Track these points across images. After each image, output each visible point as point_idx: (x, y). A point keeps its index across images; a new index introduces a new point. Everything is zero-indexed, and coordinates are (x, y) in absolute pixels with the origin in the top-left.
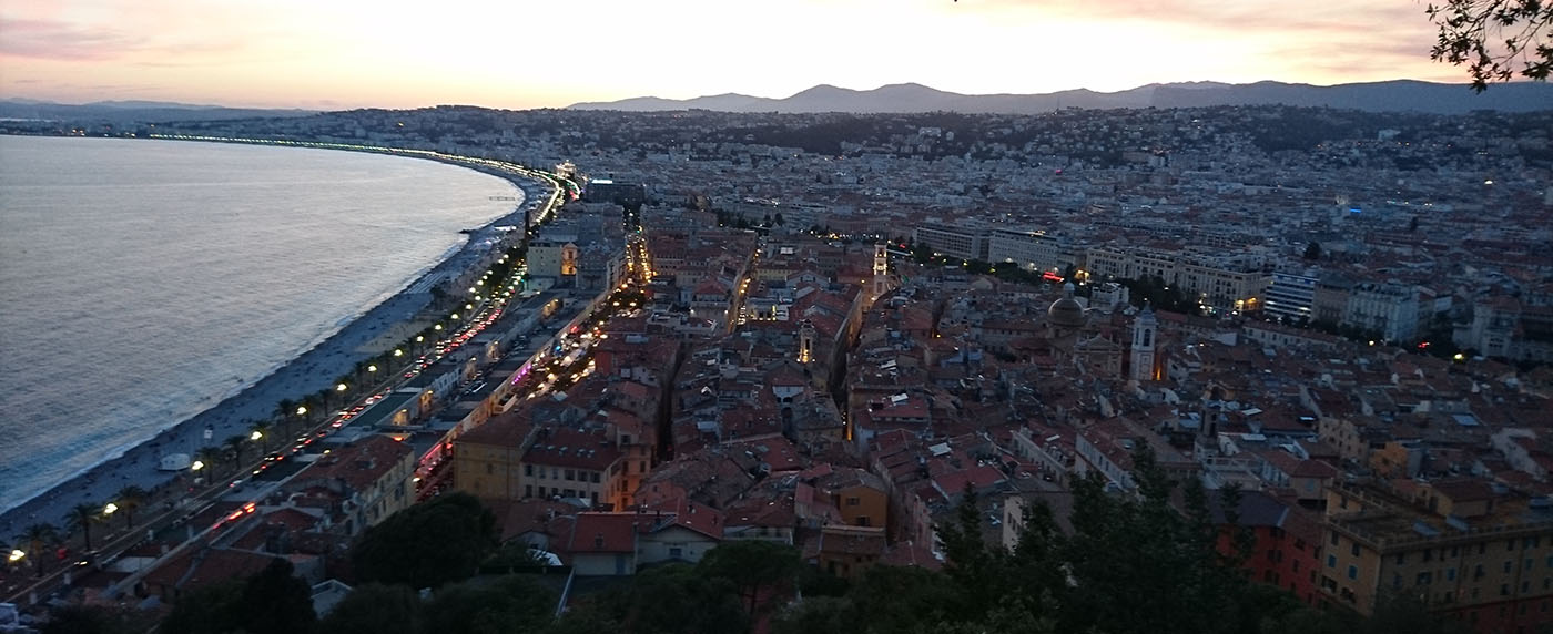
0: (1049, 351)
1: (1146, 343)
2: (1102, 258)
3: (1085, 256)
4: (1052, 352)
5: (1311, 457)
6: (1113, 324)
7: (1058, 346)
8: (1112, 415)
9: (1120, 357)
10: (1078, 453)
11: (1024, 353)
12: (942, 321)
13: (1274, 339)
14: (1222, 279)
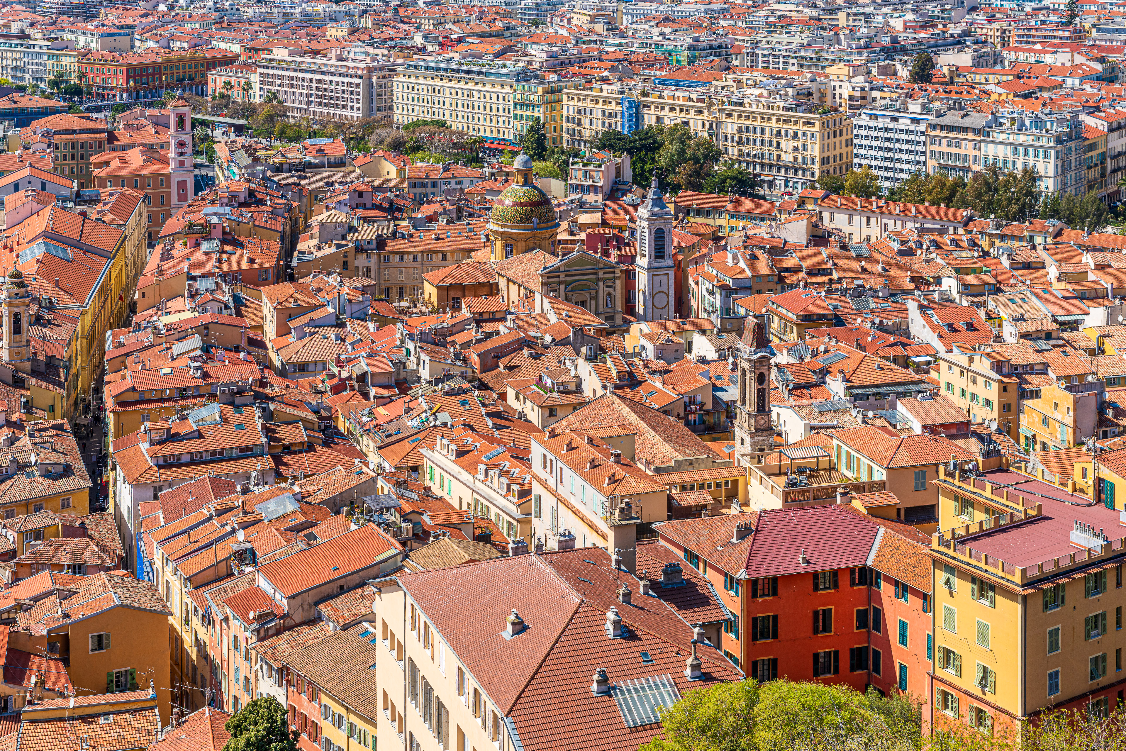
0: (497, 284)
1: (659, 252)
2: (587, 104)
3: (560, 101)
4: (503, 288)
5: (925, 427)
6: (604, 223)
7: (511, 274)
8: (600, 392)
9: (618, 283)
10: (535, 477)
11: (452, 294)
12: (302, 246)
13: (868, 224)
14: (783, 127)
